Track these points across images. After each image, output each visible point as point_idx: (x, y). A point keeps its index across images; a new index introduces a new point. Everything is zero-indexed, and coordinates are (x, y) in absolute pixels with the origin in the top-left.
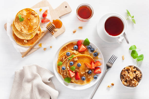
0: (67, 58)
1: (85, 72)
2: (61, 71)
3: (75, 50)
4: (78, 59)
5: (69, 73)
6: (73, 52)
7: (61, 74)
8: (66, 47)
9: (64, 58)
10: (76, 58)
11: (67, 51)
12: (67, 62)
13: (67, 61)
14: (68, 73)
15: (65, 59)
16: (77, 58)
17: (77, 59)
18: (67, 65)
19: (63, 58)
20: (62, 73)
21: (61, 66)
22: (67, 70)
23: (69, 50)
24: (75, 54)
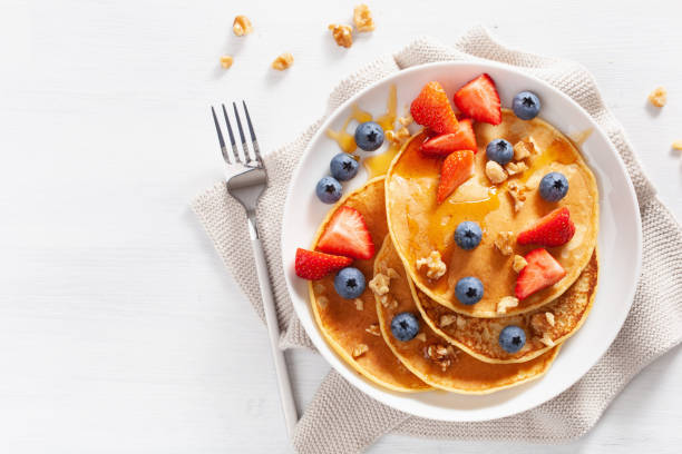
0: (438, 327)
2: (536, 355)
3: (372, 284)
4: (433, 254)
6: (385, 299)
7: (554, 349)
9: (443, 351)
10: (425, 268)
11: (386, 339)
12: (460, 322)
13: (453, 326)
14: (536, 299)
15: (446, 345)
16: (421, 262)
17: (430, 260)
19: (444, 358)
20: (544, 340)
21: (502, 359)
22: (521, 315)
23: (377, 324)
24: (396, 276)
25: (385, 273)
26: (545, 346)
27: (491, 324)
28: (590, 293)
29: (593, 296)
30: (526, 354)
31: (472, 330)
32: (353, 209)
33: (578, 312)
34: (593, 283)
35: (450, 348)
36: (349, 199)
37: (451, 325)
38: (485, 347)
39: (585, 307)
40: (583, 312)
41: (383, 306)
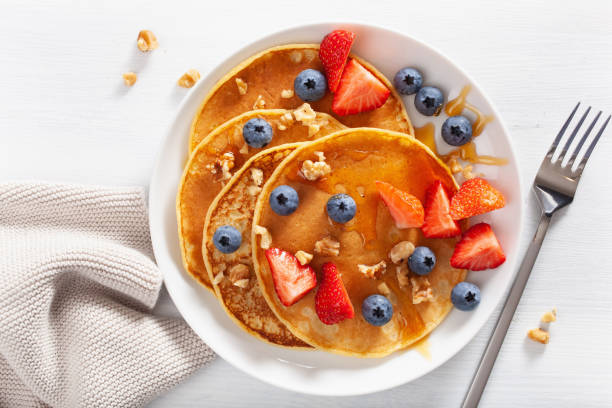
0: (253, 163)
1: (389, 262)
2: (207, 265)
3: (307, 106)
4: (328, 167)
5: (272, 269)
6: (289, 116)
7: (210, 285)
8: (239, 81)
9: (226, 167)
10: (315, 159)
11: (249, 113)
12: (253, 190)
13: (251, 182)
14: (265, 272)
15: (232, 171)
16: (321, 155)
17: (322, 163)
18: (252, 213)
19: (218, 167)
20: (221, 275)
21: (209, 228)
22: (251, 255)
23: (265, 107)
24: (310, 132)
25: (315, 122)
26: (215, 275)
27: (245, 222)
28: (263, 333)
29: (258, 336)
30: (210, 254)
31: (243, 201)
33: (246, 316)
34: (272, 339)
35: (227, 175)
36: (396, 101)
37: (252, 180)
38: (224, 212)
39: (248, 326)
40: (243, 322)
41: (283, 115)
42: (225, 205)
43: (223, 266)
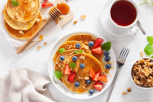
0: (74, 50)
1: (84, 78)
2: (57, 60)
3: (88, 47)
5: (66, 67)
6: (84, 46)
7: (55, 63)
8: (81, 36)
9: (70, 47)
10: (84, 56)
11: (79, 42)
12: (71, 54)
13: (72, 52)
14: (65, 67)
15: (70, 49)
16: (85, 56)
18: (69, 57)
19: (69, 47)
20: (58, 63)
21: (61, 54)
22: (64, 63)
23: (82, 42)
24: (86, 51)
25: (88, 50)
26: (57, 62)
27: (67, 58)
30: (58, 58)
31: (69, 54)
32: (100, 54)
35: (69, 49)
36: (102, 55)
38: (65, 54)
42: (66, 53)
43: (59, 62)
